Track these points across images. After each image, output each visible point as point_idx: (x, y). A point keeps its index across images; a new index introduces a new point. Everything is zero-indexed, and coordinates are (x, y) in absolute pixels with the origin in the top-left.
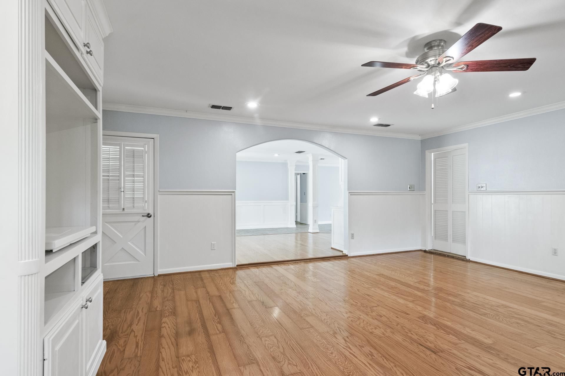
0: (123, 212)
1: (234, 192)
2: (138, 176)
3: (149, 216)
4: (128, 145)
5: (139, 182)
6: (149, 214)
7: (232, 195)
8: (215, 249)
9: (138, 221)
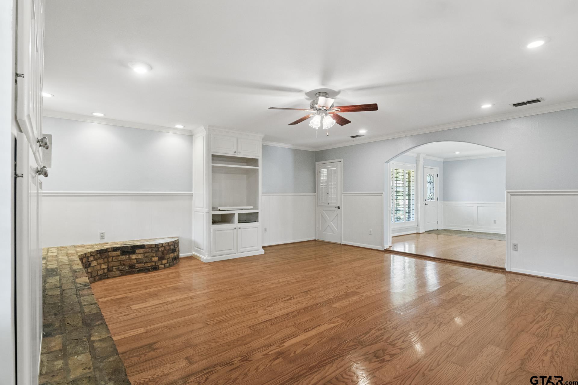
0: (328, 205)
1: (382, 193)
2: (334, 185)
3: (339, 208)
4: (330, 168)
5: (334, 188)
6: (339, 207)
7: (381, 195)
8: (371, 235)
9: (335, 211)
